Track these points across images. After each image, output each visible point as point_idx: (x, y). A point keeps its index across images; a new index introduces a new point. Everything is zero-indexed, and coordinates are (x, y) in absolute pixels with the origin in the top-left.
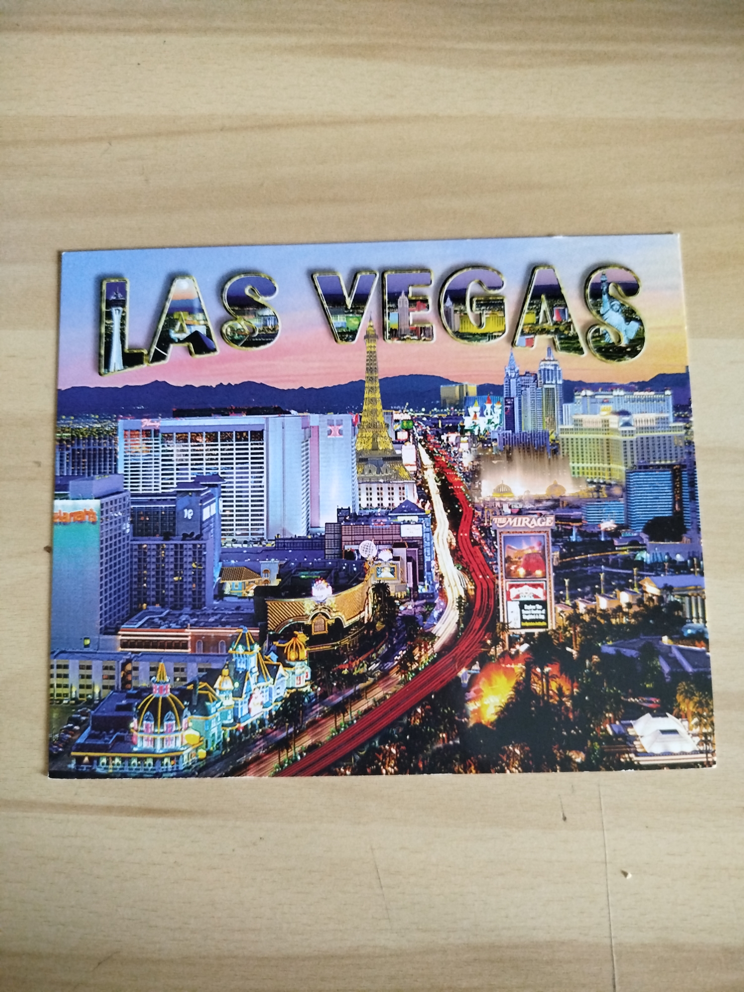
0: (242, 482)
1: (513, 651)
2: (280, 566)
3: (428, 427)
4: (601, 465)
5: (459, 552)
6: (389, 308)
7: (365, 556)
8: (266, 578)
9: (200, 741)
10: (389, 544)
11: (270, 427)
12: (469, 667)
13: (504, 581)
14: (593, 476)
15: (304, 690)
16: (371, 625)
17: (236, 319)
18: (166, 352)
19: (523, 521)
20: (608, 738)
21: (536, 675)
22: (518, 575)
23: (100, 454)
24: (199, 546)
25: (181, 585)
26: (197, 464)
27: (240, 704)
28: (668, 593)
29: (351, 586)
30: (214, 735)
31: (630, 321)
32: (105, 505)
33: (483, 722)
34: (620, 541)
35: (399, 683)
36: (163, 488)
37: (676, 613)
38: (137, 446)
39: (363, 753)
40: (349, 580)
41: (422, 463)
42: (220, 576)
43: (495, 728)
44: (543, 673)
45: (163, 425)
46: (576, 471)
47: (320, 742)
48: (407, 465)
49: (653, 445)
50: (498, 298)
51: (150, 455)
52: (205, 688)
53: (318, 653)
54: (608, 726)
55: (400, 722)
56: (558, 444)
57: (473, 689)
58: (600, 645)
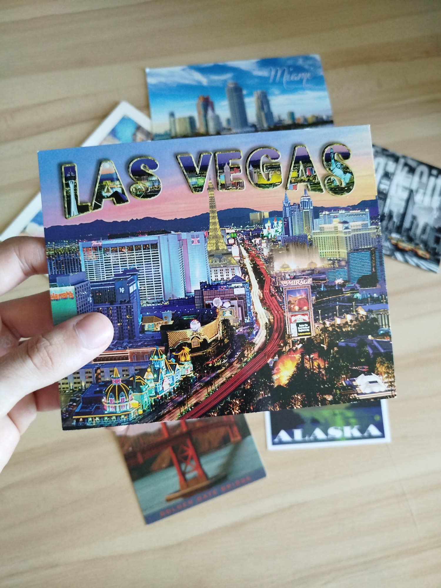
0: (148, 272)
1: (294, 348)
2: (173, 314)
3: (244, 236)
4: (334, 250)
5: (265, 301)
6: (219, 172)
7: (216, 306)
8: (166, 321)
9: (139, 406)
10: (228, 299)
11: (161, 241)
12: (273, 358)
13: (288, 313)
14: (331, 256)
15: (190, 376)
16: (222, 341)
17: (137, 183)
18: (101, 204)
19: (297, 282)
20: (343, 388)
21: (306, 359)
22: (295, 310)
23: (71, 262)
24: (129, 307)
25: (122, 328)
26: (123, 264)
27: (158, 385)
28: (371, 314)
29: (210, 322)
30: (146, 402)
31: (346, 173)
32: (77, 288)
33: (282, 385)
34: (345, 289)
35: (238, 369)
36: (107, 278)
37: (375, 323)
38: (91, 256)
39: (222, 405)
40: (209, 319)
41: (242, 255)
42: (142, 321)
43: (288, 387)
44: (310, 358)
45: (104, 243)
46: (322, 254)
47: (200, 401)
48: (235, 257)
49: (361, 238)
50: (277, 164)
51: (99, 261)
52: (139, 379)
53: (196, 357)
54: (343, 382)
55: (240, 387)
56: (312, 241)
57: (276, 369)
58: (338, 342)
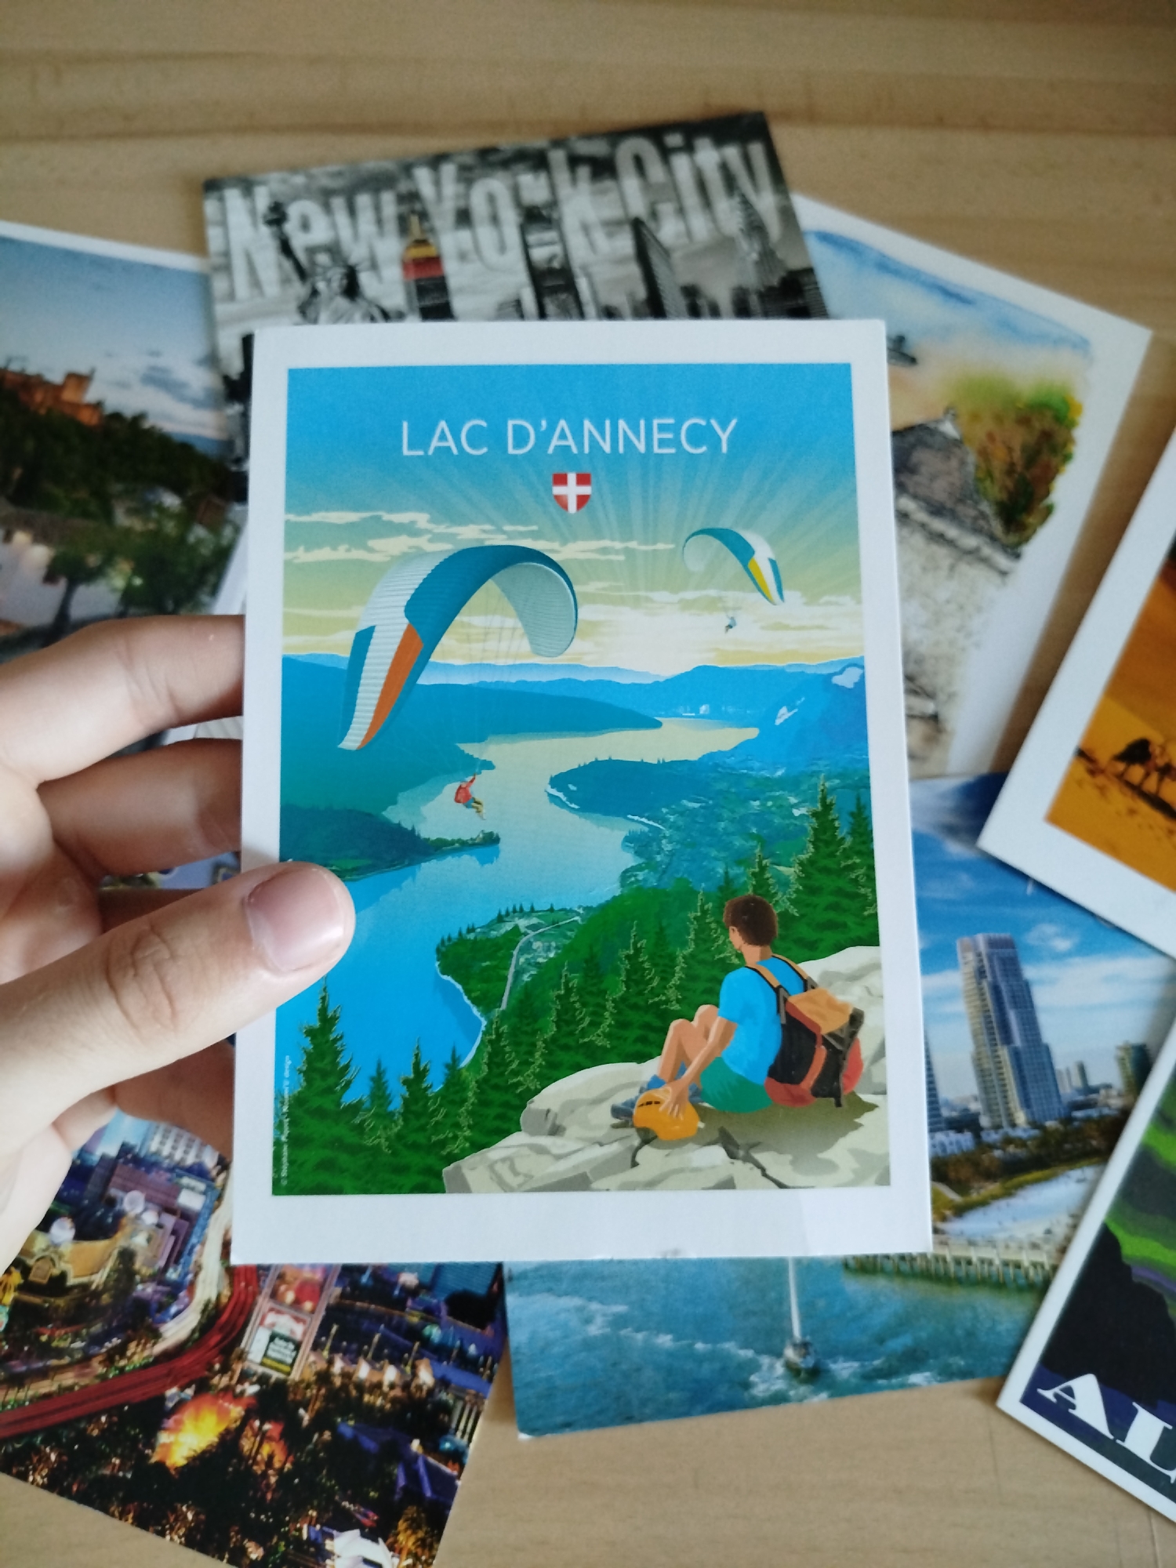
1: (239, 1389)
7: (127, 1209)
10: (160, 1205)
12: (182, 1389)
13: (266, 1300)
16: (97, 1294)
20: (298, 1543)
21: (252, 1428)
22: (285, 1299)
28: (443, 1388)
29: (95, 1239)
33: (169, 1463)
34: (415, 1304)
35: (97, 1377)
37: (441, 1416)
39: (19, 1446)
40: (98, 1231)
43: (177, 1477)
44: (260, 1428)
53: (25, 1303)
54: (305, 1527)
55: (77, 1424)
57: (175, 1417)
58: (339, 1420)
